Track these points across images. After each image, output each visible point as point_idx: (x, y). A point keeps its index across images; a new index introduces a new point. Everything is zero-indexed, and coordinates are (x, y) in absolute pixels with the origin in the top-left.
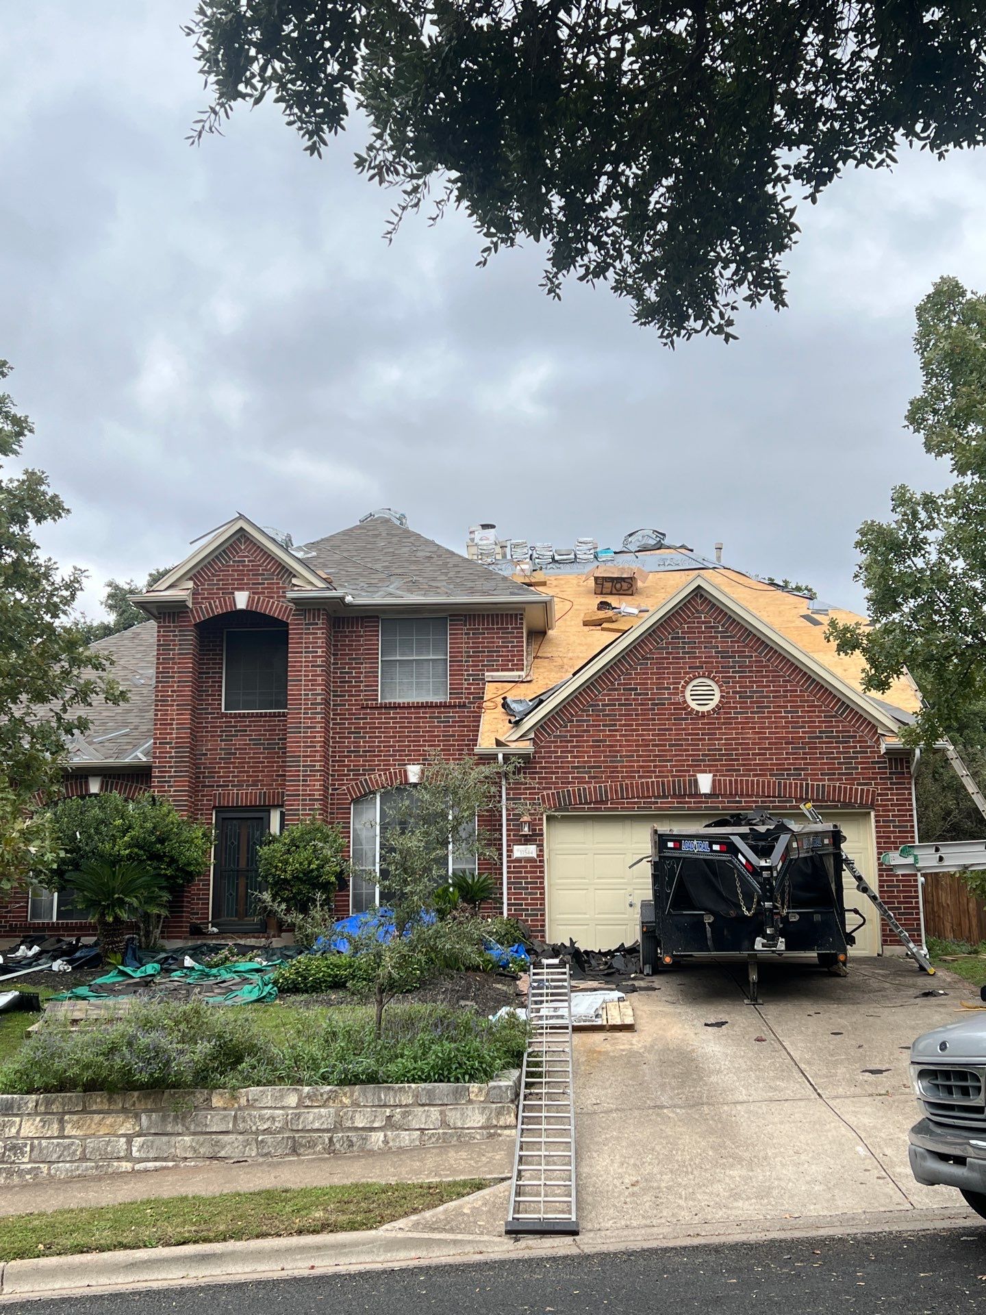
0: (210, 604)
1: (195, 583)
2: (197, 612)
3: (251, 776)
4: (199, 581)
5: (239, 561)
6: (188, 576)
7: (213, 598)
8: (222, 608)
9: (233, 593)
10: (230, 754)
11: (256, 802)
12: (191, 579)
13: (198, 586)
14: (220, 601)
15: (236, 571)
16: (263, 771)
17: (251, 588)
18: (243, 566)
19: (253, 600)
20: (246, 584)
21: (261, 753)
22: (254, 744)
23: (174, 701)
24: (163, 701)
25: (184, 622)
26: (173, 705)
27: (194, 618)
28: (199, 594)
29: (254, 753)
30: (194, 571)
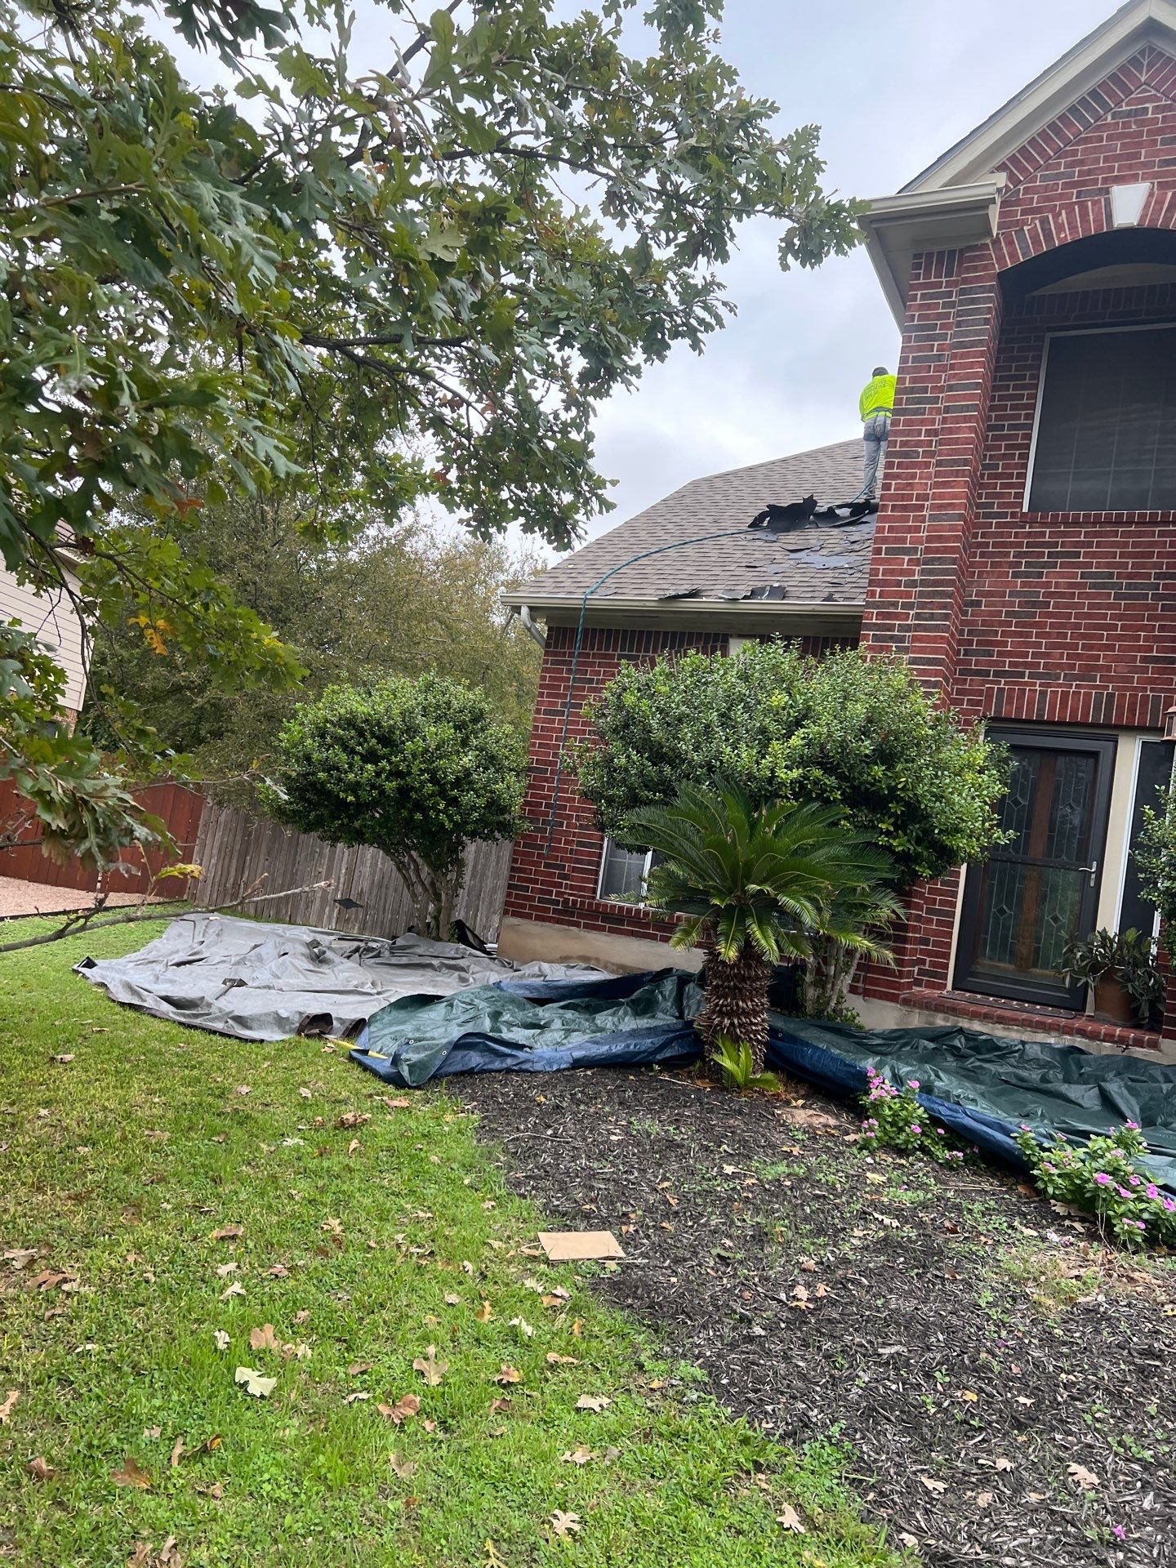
0: (1044, 222)
1: (1012, 177)
2: (1010, 243)
3: (1079, 657)
4: (1023, 170)
5: (1129, 114)
6: (996, 162)
7: (1052, 209)
8: (1073, 228)
9: (1108, 192)
10: (1034, 604)
11: (1086, 713)
12: (1002, 167)
13: (1017, 182)
14: (1071, 213)
15: (1120, 137)
16: (1111, 648)
17: (1155, 175)
18: (1140, 123)
19: (1160, 203)
20: (1144, 165)
21: (1110, 606)
22: (1093, 586)
23: (932, 454)
24: (906, 455)
25: (975, 269)
26: (927, 465)
27: (1001, 259)
28: (1018, 203)
29: (1091, 606)
30: (1012, 148)
